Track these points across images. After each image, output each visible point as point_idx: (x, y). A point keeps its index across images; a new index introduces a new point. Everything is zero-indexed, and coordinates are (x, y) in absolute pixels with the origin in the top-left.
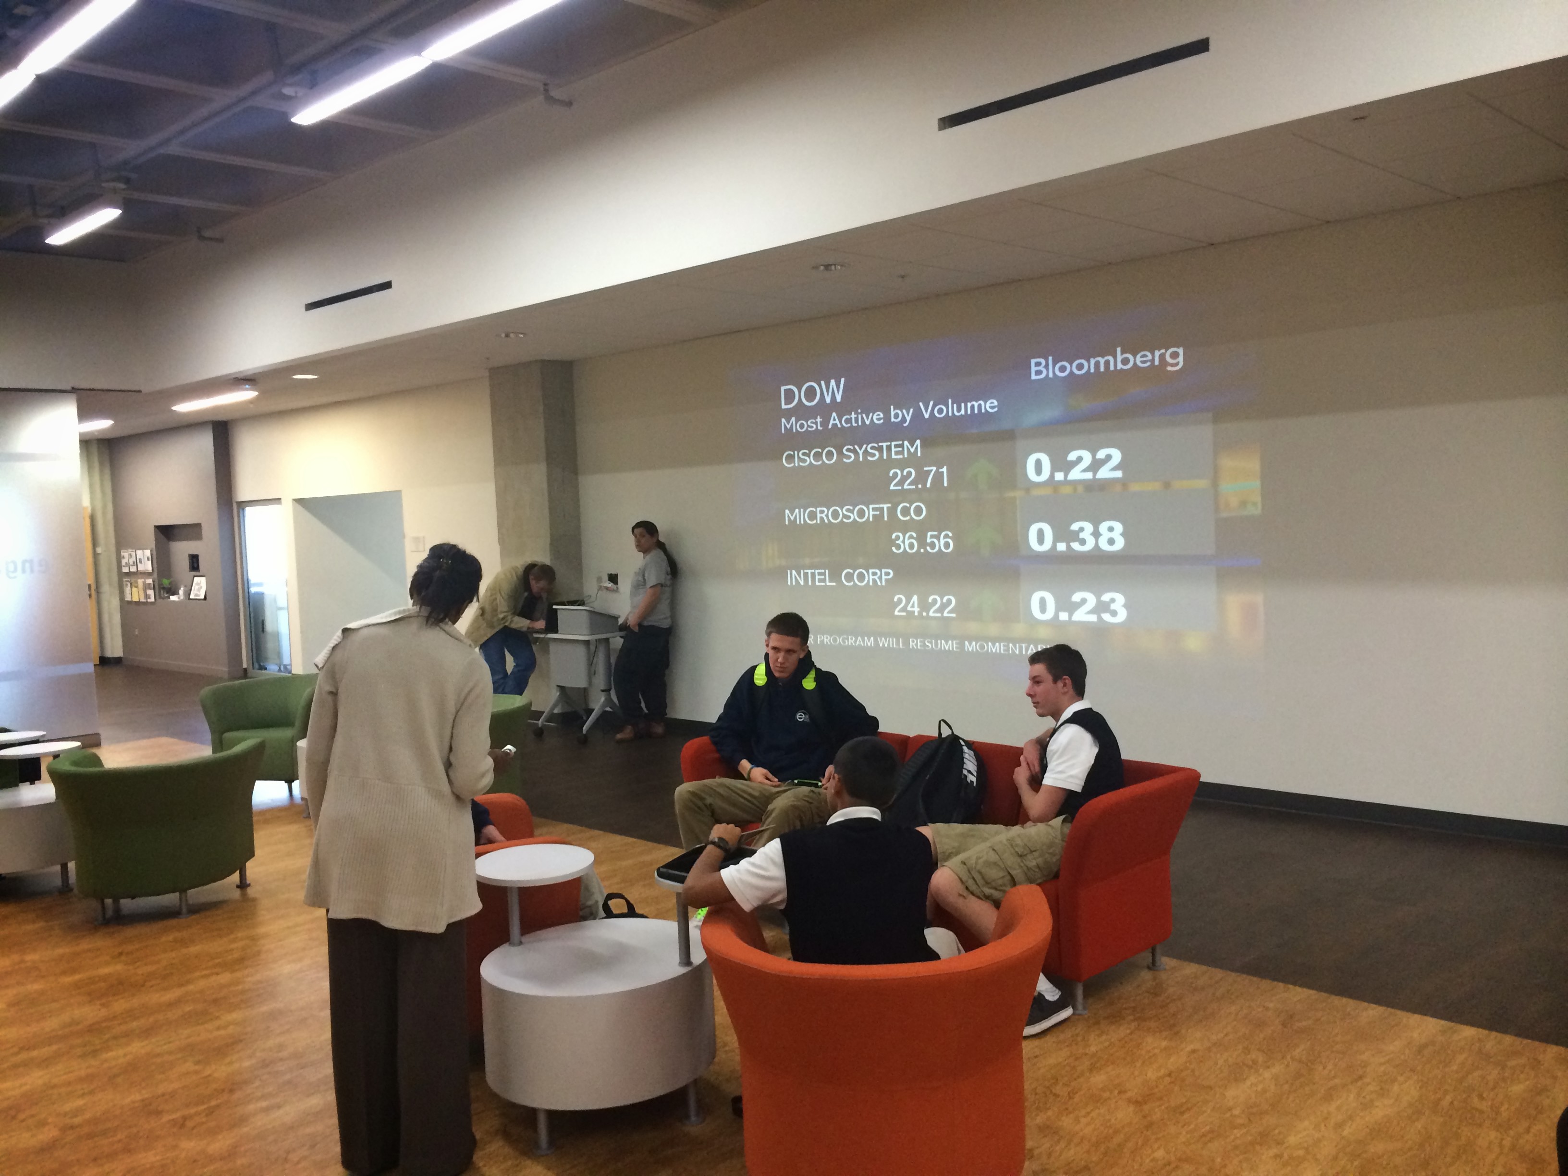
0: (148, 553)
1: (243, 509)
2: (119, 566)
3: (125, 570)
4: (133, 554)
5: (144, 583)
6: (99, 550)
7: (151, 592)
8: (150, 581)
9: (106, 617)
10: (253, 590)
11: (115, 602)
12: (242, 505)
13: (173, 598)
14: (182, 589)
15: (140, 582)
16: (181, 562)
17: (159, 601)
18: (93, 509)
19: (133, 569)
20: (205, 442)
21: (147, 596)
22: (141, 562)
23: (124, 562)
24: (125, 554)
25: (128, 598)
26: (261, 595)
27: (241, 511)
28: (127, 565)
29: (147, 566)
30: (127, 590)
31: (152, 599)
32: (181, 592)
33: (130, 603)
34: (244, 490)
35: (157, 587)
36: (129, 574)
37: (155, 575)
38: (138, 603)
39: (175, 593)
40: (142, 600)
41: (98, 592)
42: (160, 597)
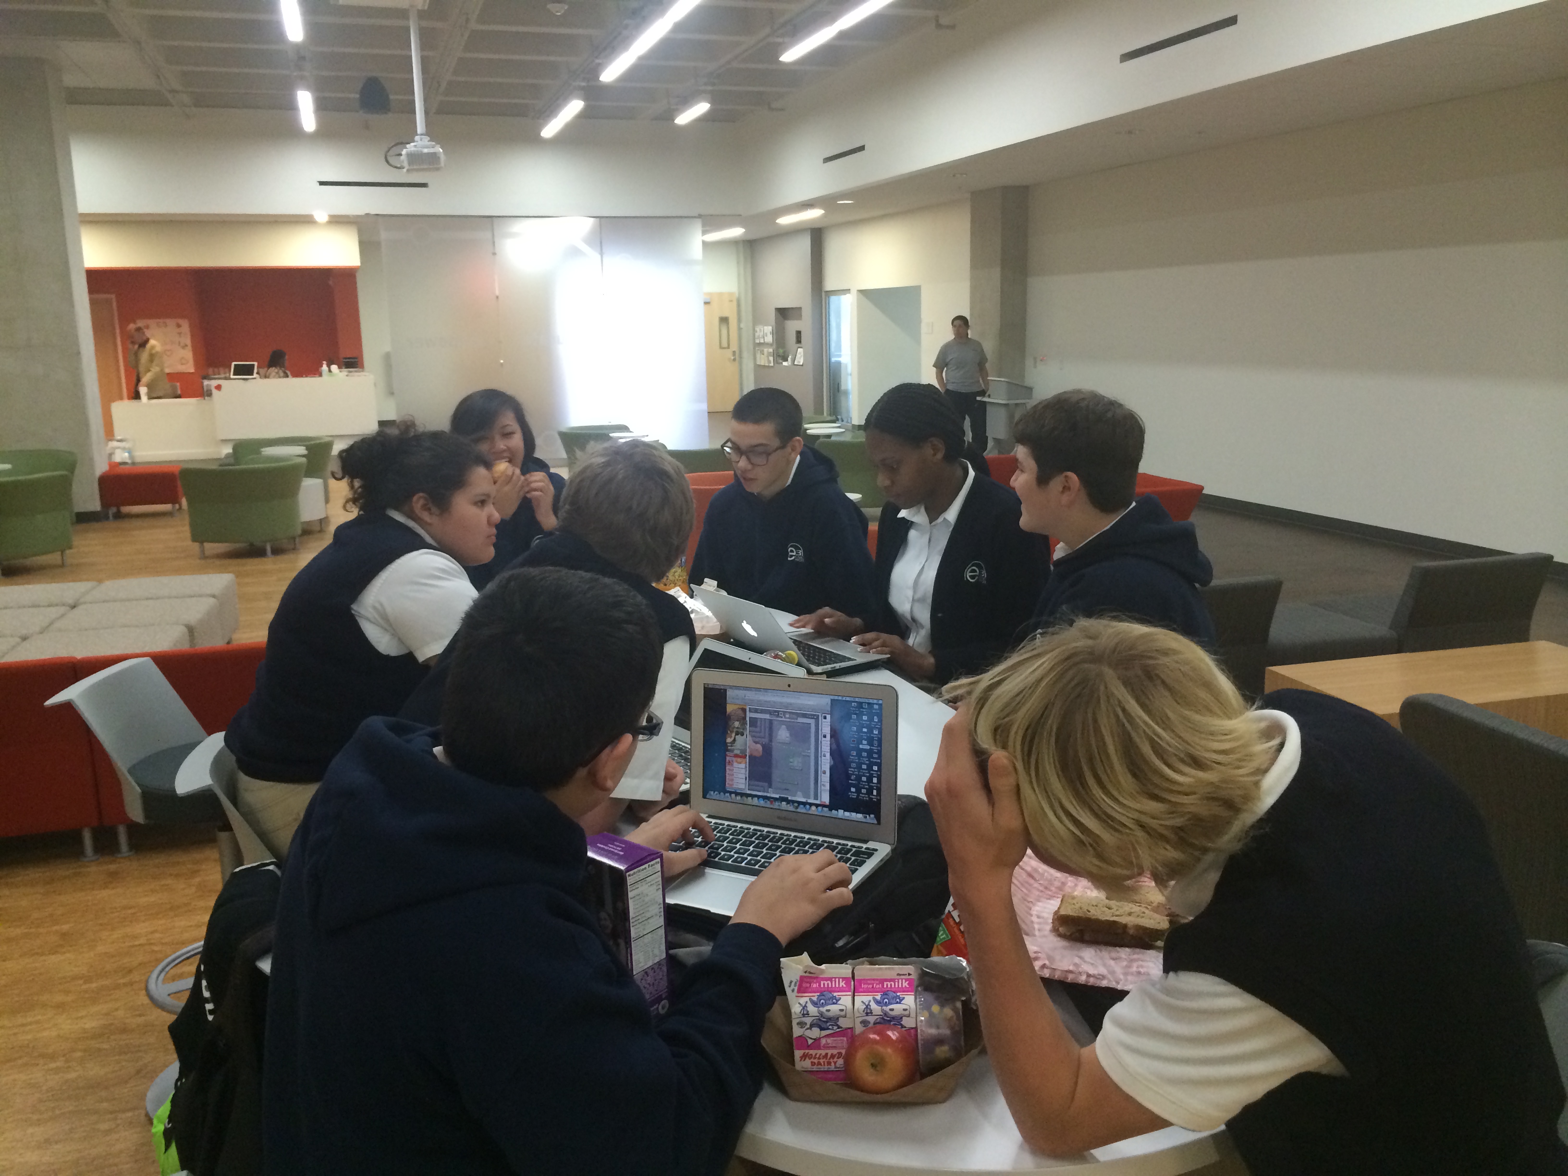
0: (770, 328)
1: (829, 297)
2: (754, 339)
3: (757, 341)
4: (762, 329)
5: (768, 351)
6: (742, 325)
7: (771, 359)
8: (771, 350)
9: (744, 376)
10: (833, 360)
11: (751, 365)
12: (830, 293)
13: (785, 364)
14: (790, 357)
15: (766, 350)
16: (791, 337)
17: (776, 365)
18: (739, 294)
19: (762, 341)
20: (804, 244)
21: (769, 362)
22: (766, 336)
23: (757, 334)
24: (757, 329)
25: (758, 363)
26: (839, 363)
27: (827, 298)
28: (759, 338)
29: (769, 339)
30: (758, 355)
31: (772, 364)
32: (789, 359)
33: (759, 366)
34: (830, 284)
35: (775, 355)
36: (760, 344)
37: (774, 346)
38: (764, 366)
39: (787, 360)
40: (767, 365)
41: (741, 357)
42: (777, 363)
